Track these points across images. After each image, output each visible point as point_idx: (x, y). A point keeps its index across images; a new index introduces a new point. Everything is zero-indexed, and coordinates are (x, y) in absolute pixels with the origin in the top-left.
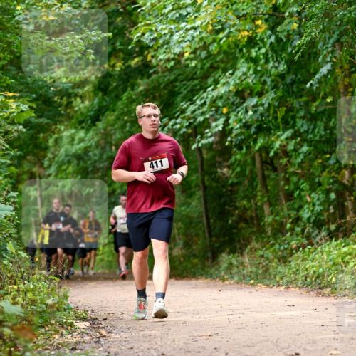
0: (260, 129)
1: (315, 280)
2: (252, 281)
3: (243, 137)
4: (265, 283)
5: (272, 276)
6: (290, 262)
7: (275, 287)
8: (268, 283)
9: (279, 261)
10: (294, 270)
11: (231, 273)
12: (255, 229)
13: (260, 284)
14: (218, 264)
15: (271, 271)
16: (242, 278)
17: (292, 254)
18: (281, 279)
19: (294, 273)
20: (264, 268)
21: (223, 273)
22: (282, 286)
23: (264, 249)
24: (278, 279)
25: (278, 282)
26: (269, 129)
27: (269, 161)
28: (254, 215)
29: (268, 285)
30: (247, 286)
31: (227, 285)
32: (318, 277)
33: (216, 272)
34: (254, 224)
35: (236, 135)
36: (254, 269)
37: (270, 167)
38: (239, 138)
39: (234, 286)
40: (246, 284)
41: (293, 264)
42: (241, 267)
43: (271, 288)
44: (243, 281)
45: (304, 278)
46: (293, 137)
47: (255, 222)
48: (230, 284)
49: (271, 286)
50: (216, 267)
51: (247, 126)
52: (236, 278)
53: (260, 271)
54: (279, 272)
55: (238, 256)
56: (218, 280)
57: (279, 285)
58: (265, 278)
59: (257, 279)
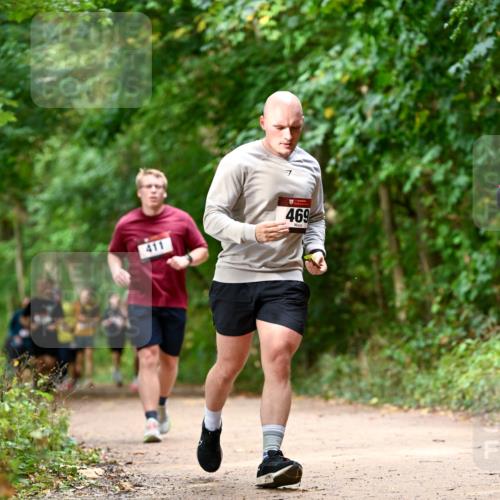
0: (384, 146)
1: (480, 399)
2: (375, 400)
3: (355, 159)
4: (395, 403)
5: (408, 391)
6: (436, 368)
7: (412, 410)
8: (401, 402)
9: (419, 366)
10: (445, 381)
11: (339, 387)
12: (379, 313)
13: (387, 405)
14: (317, 370)
15: (404, 382)
16: (357, 394)
17: (439, 356)
18: (423, 395)
19: (444, 386)
20: (395, 379)
21: (325, 387)
22: (424, 407)
23: (393, 347)
24: (417, 395)
25: (418, 401)
26: (400, 146)
27: (402, 199)
28: (377, 290)
29: (400, 407)
30: (366, 408)
31: (332, 406)
32: (483, 394)
33: (315, 385)
34: (376, 304)
35: (346, 156)
36: (378, 380)
37: (403, 210)
38: (350, 161)
39: (344, 408)
40: (364, 404)
41: (441, 372)
42: (355, 378)
43: (406, 411)
44: (361, 400)
45: (460, 396)
46: (441, 159)
47: (380, 301)
48: (338, 405)
49: (406, 407)
50: (315, 376)
51: (362, 140)
52: (348, 395)
53: (388, 383)
54: (420, 386)
55: (351, 359)
56: (317, 397)
57: (419, 407)
58: (396, 395)
59: (383, 396)
